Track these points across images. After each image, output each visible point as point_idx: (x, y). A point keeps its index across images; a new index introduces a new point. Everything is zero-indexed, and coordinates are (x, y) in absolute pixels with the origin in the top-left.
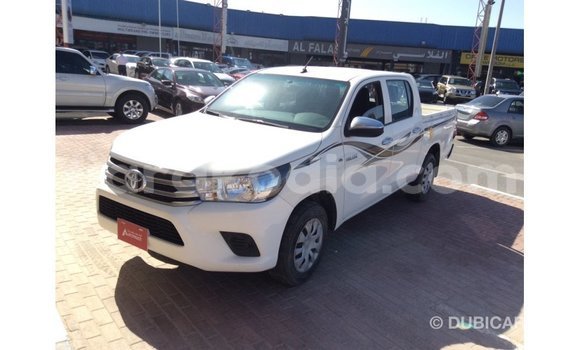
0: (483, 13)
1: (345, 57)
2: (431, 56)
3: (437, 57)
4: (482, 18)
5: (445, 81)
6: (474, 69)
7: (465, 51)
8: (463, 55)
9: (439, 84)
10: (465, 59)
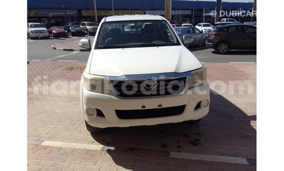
2: (68, 13)
3: (71, 13)
5: (84, 25)
6: (94, 17)
7: (84, 10)
8: (83, 11)
9: (81, 26)
10: (85, 13)
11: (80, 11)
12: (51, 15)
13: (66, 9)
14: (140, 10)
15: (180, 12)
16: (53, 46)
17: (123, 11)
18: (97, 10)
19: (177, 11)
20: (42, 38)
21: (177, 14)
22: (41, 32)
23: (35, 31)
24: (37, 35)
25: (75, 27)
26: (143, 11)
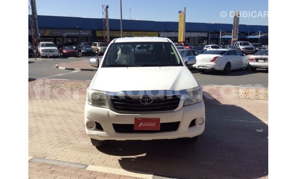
0: (105, 12)
1: (39, 36)
2: (82, 33)
3: (85, 33)
4: (105, 15)
5: (95, 45)
6: (106, 38)
7: (98, 30)
8: (97, 32)
9: (93, 47)
10: (98, 34)
11: (94, 32)
12: (65, 35)
13: (79, 29)
14: (154, 32)
15: (196, 35)
16: (57, 65)
17: (137, 32)
18: (110, 30)
19: (192, 33)
20: (51, 57)
21: (192, 36)
22: (50, 51)
23: (46, 50)
24: (47, 54)
25: (86, 47)
26: (157, 33)
